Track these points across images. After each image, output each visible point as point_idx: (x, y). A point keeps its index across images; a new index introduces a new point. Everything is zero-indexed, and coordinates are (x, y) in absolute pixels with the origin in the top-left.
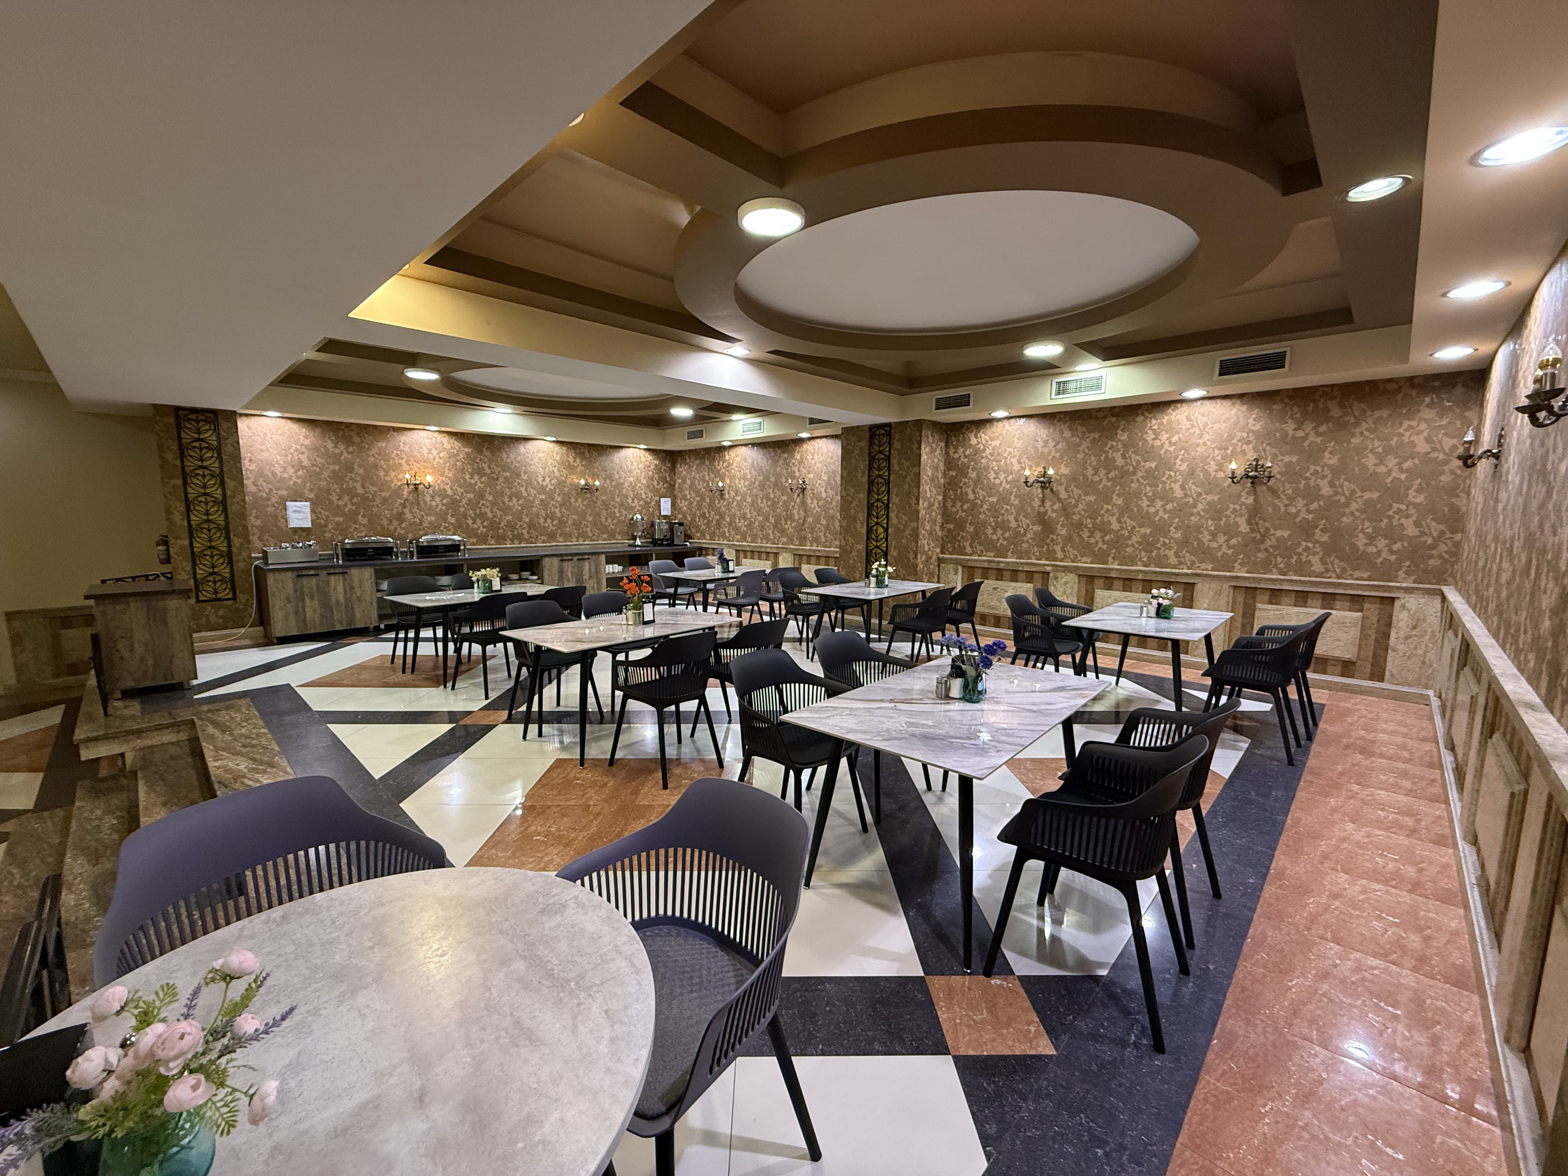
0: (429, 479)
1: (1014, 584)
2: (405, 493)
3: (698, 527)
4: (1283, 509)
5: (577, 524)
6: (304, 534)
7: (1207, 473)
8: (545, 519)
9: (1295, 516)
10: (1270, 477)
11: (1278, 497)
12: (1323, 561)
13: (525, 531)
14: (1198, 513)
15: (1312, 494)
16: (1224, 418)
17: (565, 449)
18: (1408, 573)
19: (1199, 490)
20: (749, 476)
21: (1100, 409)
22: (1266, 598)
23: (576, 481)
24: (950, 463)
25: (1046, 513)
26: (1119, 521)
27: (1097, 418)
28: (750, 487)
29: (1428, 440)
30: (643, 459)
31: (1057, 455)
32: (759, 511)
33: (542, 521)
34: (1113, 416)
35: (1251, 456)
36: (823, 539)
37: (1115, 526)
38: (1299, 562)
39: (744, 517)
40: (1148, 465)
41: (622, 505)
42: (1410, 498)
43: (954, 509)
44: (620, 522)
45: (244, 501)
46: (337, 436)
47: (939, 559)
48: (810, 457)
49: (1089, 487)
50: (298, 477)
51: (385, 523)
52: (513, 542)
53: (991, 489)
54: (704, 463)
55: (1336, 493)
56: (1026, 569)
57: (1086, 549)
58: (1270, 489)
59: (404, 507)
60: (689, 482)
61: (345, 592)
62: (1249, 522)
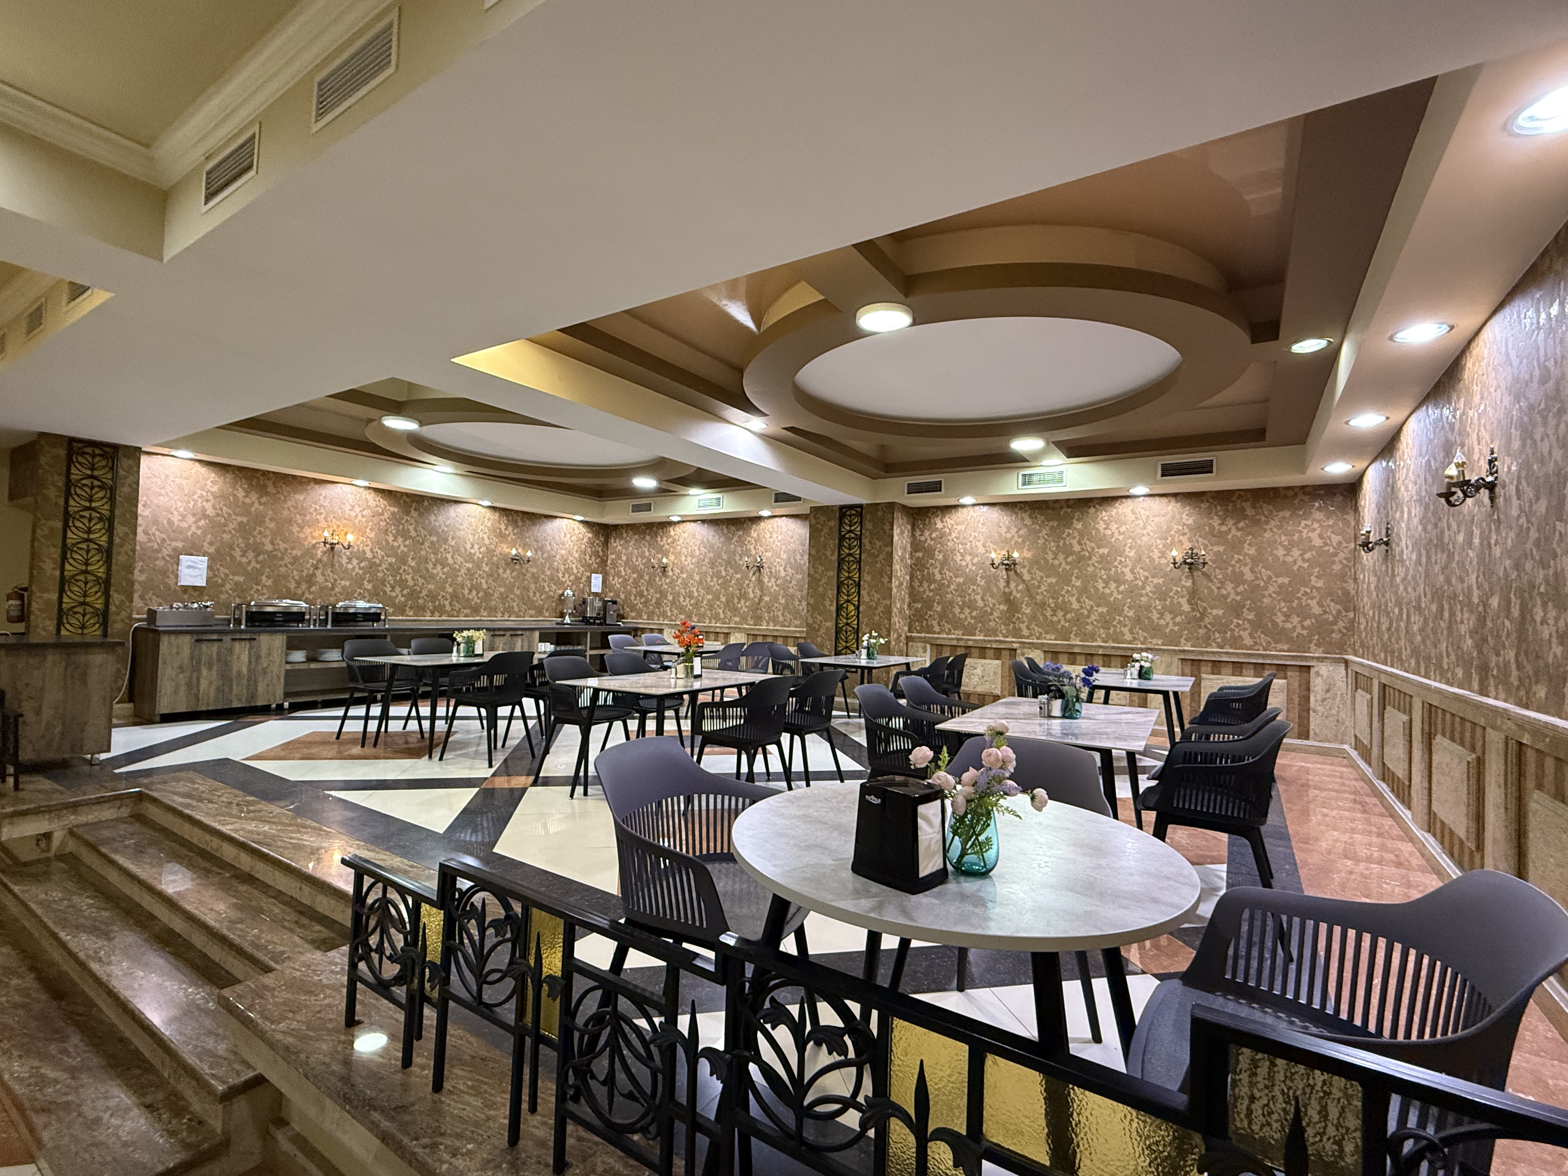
0: (350, 538)
1: (984, 661)
2: (319, 553)
3: (633, 607)
4: (1216, 591)
5: (503, 598)
6: (195, 594)
7: (1152, 559)
8: (470, 591)
9: (1225, 597)
10: (1204, 564)
11: (1211, 581)
12: (1251, 636)
13: (447, 603)
14: (1147, 595)
15: (1238, 579)
16: (1162, 512)
17: (497, 514)
18: (1318, 645)
19: (1146, 574)
20: (697, 553)
21: (1056, 501)
22: (1209, 669)
23: (506, 550)
24: (916, 546)
25: (1011, 593)
26: (1078, 601)
27: (1054, 509)
28: (699, 564)
29: (1321, 536)
30: (577, 531)
31: (1020, 540)
32: (708, 590)
33: (466, 591)
34: (1068, 507)
35: (1187, 545)
36: (781, 619)
37: (1076, 605)
38: (1233, 637)
39: (690, 595)
40: (1101, 551)
41: (552, 578)
42: (1313, 583)
43: (922, 589)
44: (549, 597)
45: (134, 551)
46: (251, 485)
47: (907, 637)
48: (768, 535)
49: (1051, 570)
50: (198, 528)
51: (292, 585)
52: (433, 614)
53: (958, 570)
54: (644, 539)
55: (1257, 578)
56: (994, 646)
57: (1051, 627)
58: (1204, 574)
59: (317, 568)
60: (624, 558)
61: (250, 662)
62: (1190, 602)
